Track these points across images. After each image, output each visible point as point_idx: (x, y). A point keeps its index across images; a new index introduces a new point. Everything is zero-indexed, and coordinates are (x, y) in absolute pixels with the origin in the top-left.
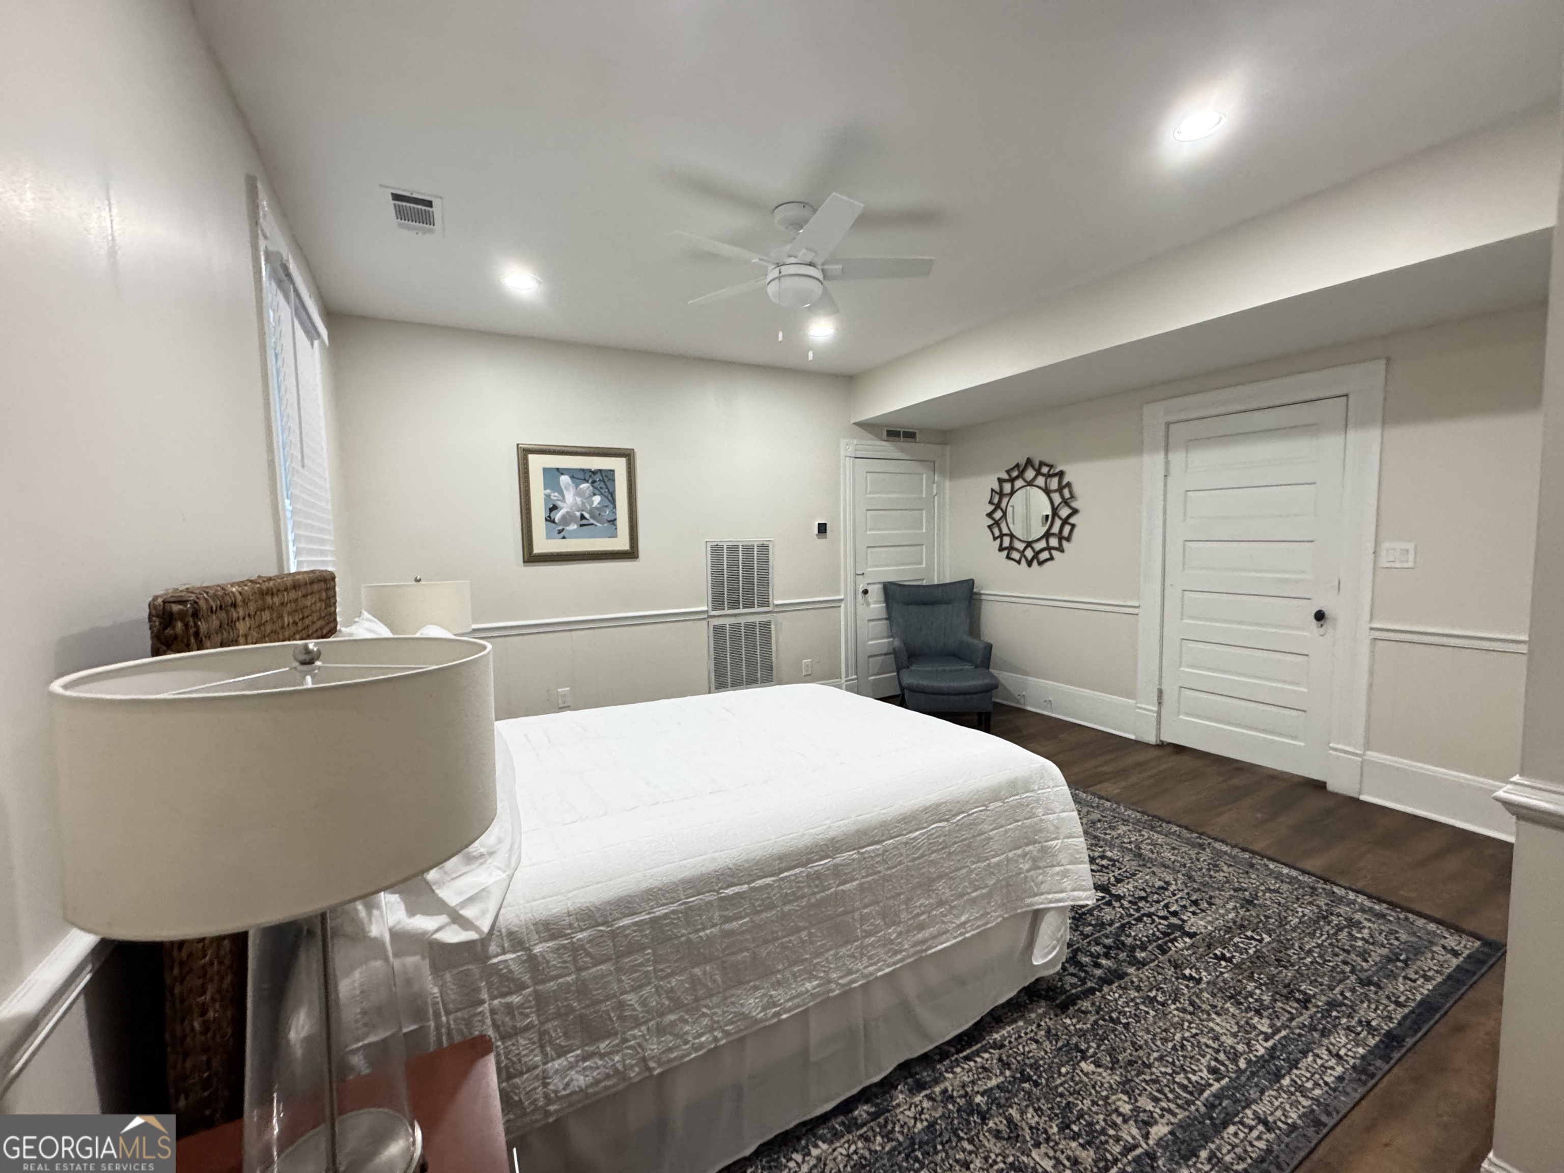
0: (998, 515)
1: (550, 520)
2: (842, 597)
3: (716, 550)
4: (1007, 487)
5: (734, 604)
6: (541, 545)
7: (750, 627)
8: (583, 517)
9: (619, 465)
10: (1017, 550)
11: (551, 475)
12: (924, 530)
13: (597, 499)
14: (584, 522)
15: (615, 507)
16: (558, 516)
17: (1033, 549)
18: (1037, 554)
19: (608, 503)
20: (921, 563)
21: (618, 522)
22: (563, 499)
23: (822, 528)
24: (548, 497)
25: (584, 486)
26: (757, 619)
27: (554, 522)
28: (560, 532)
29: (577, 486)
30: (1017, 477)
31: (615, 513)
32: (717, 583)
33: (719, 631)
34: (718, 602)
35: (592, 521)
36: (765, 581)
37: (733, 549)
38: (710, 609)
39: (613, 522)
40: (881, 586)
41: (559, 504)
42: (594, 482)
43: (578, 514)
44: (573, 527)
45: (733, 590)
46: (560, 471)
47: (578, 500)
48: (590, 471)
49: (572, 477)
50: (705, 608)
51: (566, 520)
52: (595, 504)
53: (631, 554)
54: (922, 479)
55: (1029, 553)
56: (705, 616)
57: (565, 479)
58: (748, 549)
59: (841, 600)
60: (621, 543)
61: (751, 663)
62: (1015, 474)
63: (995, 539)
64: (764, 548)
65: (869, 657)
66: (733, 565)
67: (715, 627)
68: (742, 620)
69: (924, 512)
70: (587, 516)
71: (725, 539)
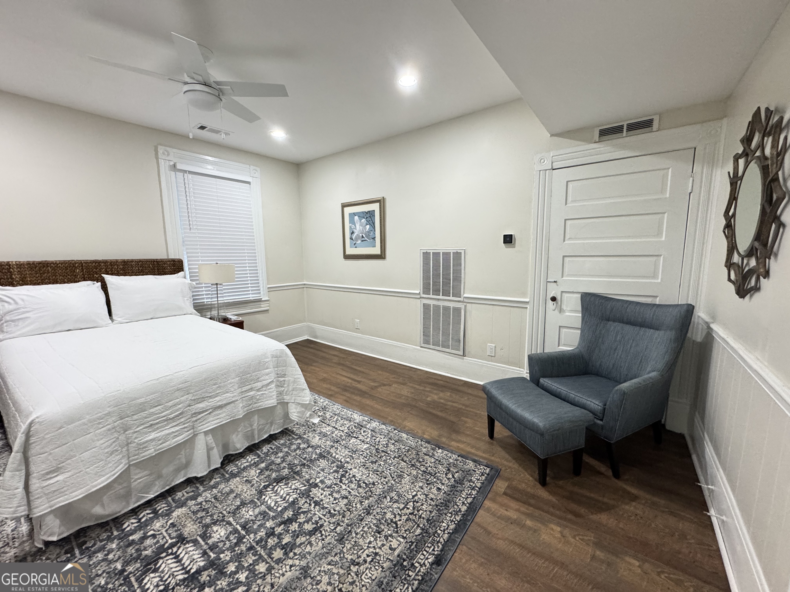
1: (351, 239)
2: (527, 300)
3: (426, 255)
5: (436, 292)
6: (350, 251)
7: (446, 309)
8: (363, 237)
9: (375, 207)
11: (352, 215)
12: (663, 239)
13: (368, 227)
14: (363, 239)
15: (375, 231)
16: (354, 237)
19: (372, 229)
20: (655, 276)
21: (376, 239)
22: (356, 229)
23: (508, 239)
24: (350, 227)
25: (364, 220)
26: (452, 305)
27: (352, 239)
28: (355, 244)
29: (360, 221)
31: (375, 234)
32: (426, 277)
33: (426, 307)
34: (426, 290)
35: (366, 239)
36: (458, 279)
37: (436, 255)
38: (421, 293)
39: (374, 238)
40: (579, 296)
41: (354, 230)
42: (367, 218)
43: (361, 235)
44: (359, 242)
45: (436, 283)
46: (355, 214)
47: (361, 227)
48: (365, 212)
49: (359, 217)
50: (418, 292)
51: (357, 239)
52: (367, 230)
53: (381, 256)
54: (665, 177)
56: (419, 297)
57: (356, 218)
58: (446, 255)
59: (527, 303)
60: (377, 251)
61: (446, 334)
64: (457, 255)
66: (436, 265)
67: (424, 304)
68: (441, 304)
69: (666, 215)
70: (364, 236)
71: (432, 247)
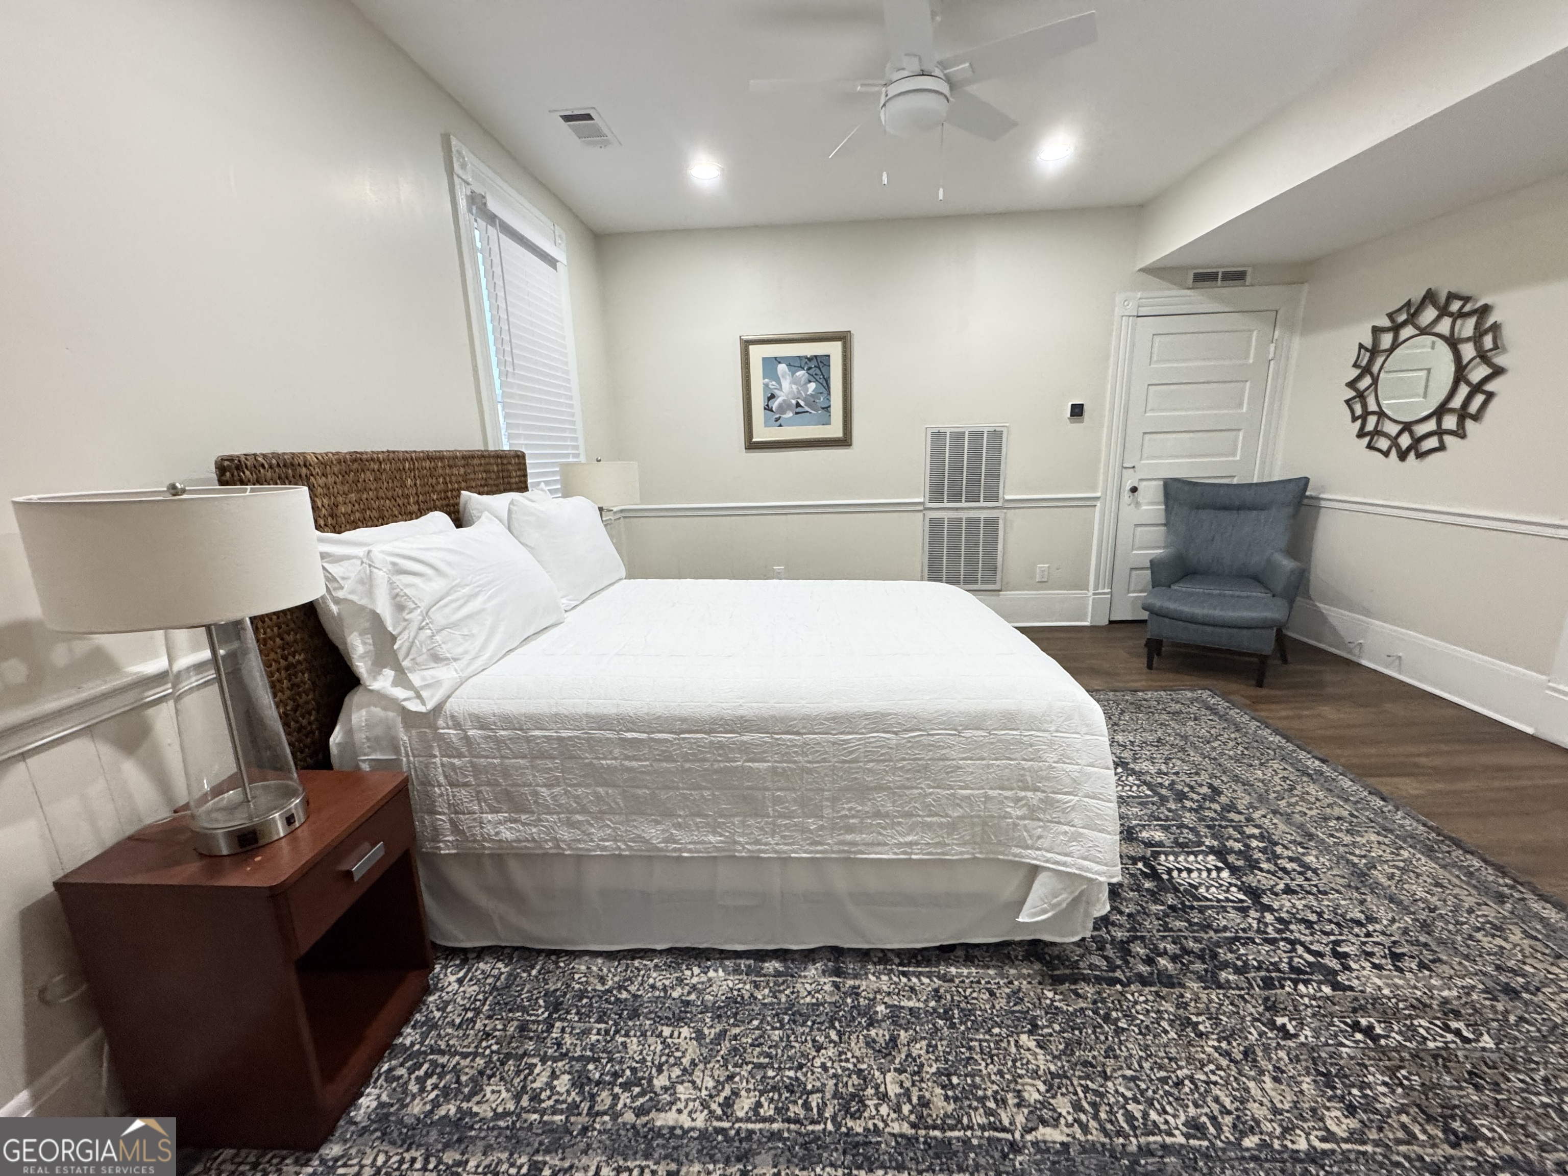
0: (1367, 381)
1: (768, 408)
2: (1098, 494)
3: (938, 436)
4: (1386, 340)
5: (955, 496)
6: (762, 434)
7: (973, 523)
8: (798, 405)
9: (834, 350)
10: (1386, 435)
11: (770, 364)
12: (1244, 410)
13: (812, 386)
14: (799, 410)
15: (829, 394)
16: (775, 405)
17: (1411, 433)
18: (1417, 441)
19: (823, 390)
20: (1234, 455)
21: (832, 409)
22: (781, 389)
23: (1077, 411)
24: (766, 386)
25: (800, 373)
26: (983, 515)
27: (771, 410)
28: (777, 420)
29: (793, 374)
30: (1404, 324)
31: (829, 400)
32: (936, 473)
33: (935, 525)
34: (936, 493)
35: (807, 409)
36: (995, 473)
37: (958, 436)
38: (927, 499)
39: (827, 409)
40: (1161, 483)
41: (777, 392)
42: (810, 368)
43: (794, 402)
44: (790, 414)
45: (955, 483)
46: (778, 360)
47: (794, 387)
48: (806, 357)
49: (789, 365)
50: (921, 500)
51: (782, 409)
52: (810, 391)
53: (845, 441)
54: (1250, 338)
55: (1405, 441)
56: (921, 508)
57: (782, 368)
58: (976, 436)
59: (1097, 498)
60: (835, 430)
61: (972, 561)
62: (1403, 317)
63: (1354, 419)
64: (996, 436)
65: (1132, 569)
66: (957, 453)
67: (931, 520)
68: (964, 515)
69: (1248, 384)
70: (802, 403)
71: (948, 425)
